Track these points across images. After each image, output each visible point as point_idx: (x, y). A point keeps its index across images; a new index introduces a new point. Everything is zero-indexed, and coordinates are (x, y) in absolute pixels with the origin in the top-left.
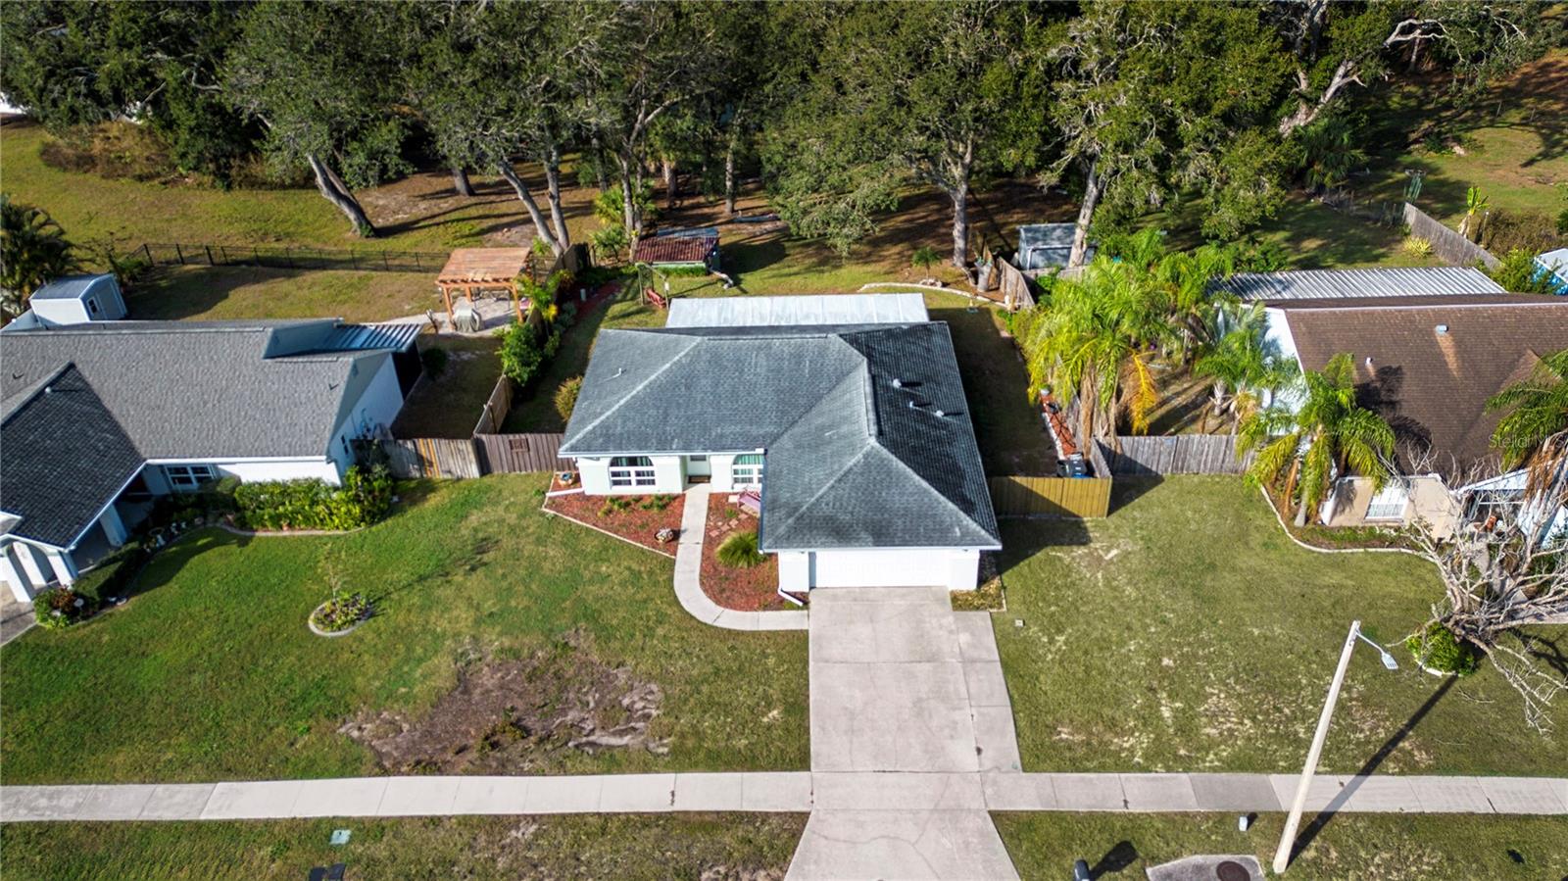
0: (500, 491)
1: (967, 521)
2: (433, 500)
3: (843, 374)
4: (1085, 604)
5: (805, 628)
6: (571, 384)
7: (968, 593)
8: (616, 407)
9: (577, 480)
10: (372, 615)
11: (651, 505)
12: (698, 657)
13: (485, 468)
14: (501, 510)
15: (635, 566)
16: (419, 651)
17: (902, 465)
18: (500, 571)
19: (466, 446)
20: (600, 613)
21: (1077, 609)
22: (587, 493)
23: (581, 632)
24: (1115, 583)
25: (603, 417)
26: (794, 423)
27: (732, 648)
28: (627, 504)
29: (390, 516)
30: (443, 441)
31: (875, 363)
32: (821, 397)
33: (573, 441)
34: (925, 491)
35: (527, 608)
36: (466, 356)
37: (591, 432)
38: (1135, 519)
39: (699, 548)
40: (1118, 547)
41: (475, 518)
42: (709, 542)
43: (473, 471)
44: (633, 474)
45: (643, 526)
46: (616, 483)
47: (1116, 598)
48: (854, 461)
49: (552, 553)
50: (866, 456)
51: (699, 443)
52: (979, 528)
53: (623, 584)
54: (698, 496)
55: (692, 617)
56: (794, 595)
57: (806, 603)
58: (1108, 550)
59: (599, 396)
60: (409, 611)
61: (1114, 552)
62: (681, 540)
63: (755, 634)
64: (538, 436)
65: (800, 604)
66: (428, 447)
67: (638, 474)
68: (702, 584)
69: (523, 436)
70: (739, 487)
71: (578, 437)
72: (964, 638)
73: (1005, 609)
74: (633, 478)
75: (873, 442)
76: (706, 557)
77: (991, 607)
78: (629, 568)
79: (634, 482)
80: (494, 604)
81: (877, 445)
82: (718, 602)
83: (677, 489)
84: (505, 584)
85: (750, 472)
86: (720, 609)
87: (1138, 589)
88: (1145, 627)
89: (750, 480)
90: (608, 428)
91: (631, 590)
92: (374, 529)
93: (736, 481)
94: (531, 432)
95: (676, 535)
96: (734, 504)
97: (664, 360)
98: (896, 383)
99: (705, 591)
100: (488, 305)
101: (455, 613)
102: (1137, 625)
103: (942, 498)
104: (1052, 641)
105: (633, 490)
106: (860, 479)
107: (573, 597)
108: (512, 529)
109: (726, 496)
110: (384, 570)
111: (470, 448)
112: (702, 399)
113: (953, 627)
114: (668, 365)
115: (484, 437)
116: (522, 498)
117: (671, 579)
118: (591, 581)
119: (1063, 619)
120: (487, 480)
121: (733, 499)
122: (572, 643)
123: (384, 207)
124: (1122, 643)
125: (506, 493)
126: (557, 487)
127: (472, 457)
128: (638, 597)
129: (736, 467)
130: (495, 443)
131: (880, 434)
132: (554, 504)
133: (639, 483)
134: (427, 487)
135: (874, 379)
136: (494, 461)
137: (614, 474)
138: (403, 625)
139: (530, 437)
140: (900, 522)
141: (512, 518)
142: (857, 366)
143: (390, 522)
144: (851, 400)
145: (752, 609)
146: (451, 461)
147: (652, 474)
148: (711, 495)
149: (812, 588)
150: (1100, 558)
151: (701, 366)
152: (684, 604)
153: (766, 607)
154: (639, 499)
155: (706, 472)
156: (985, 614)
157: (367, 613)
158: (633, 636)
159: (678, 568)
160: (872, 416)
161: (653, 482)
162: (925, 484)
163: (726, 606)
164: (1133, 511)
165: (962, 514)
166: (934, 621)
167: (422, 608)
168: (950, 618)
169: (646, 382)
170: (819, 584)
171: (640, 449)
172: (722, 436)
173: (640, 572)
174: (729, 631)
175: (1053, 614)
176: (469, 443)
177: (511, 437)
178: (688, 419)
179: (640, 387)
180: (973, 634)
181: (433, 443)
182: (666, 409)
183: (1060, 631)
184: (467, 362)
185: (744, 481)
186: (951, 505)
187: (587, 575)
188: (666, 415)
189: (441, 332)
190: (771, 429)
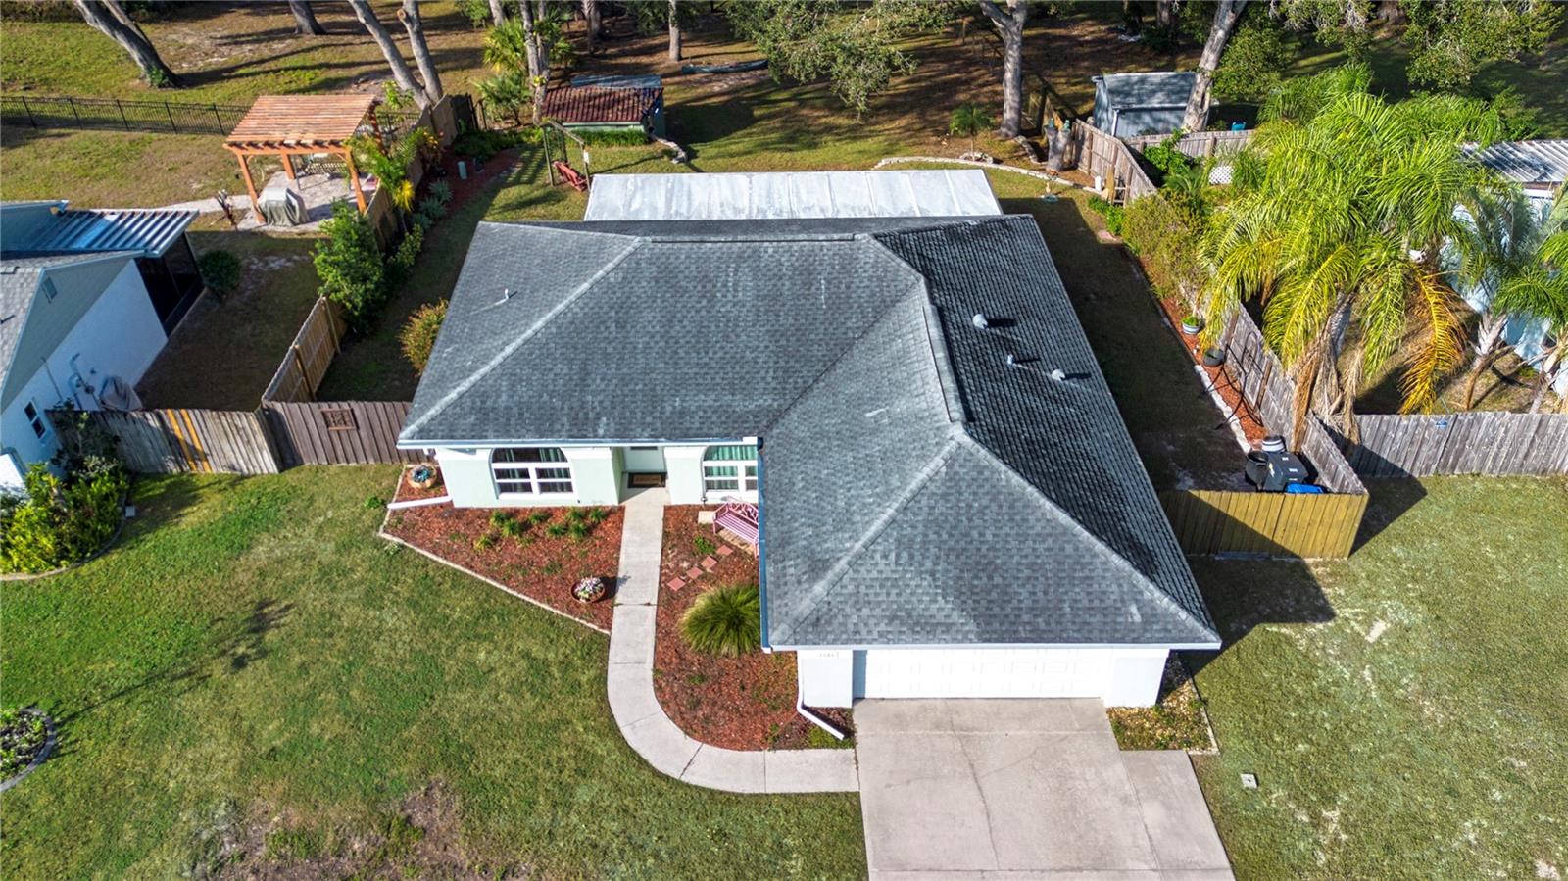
0: (311, 499)
1: (1151, 592)
2: (193, 517)
3: (884, 305)
4: (1358, 736)
5: (853, 788)
6: (428, 314)
7: (1142, 713)
8: (499, 358)
9: (439, 482)
10: (55, 752)
11: (567, 528)
12: (656, 855)
13: (286, 456)
14: (309, 532)
15: (536, 650)
16: (130, 833)
17: (1016, 479)
18: (298, 659)
19: (249, 422)
20: (473, 752)
21: (1345, 748)
22: (457, 504)
23: (437, 794)
24: (1399, 692)
25: (475, 377)
26: (806, 391)
27: (721, 835)
28: (525, 527)
29: (116, 546)
30: (207, 414)
31: (939, 285)
32: (849, 345)
33: (424, 419)
34: (1066, 530)
35: (339, 741)
36: (276, 264)
37: (454, 404)
38: (1397, 561)
39: (651, 611)
40: (1383, 616)
41: (263, 550)
42: (669, 602)
43: (267, 463)
44: (533, 474)
45: (551, 569)
46: (505, 488)
47: (1410, 724)
48: (927, 471)
49: (391, 622)
50: (950, 462)
51: (644, 425)
52: (1174, 607)
53: (514, 690)
54: (645, 512)
55: (643, 763)
56: (823, 714)
57: (849, 733)
58: (1368, 623)
59: (471, 338)
60: (124, 742)
61: (1380, 628)
62: (619, 597)
63: (759, 800)
64: (370, 405)
65: (840, 736)
66: (186, 424)
67: (541, 473)
68: (658, 689)
69: (345, 405)
70: (715, 497)
71: (432, 412)
72: (1153, 813)
73: (1215, 750)
74: (534, 480)
75: (958, 433)
76: (664, 632)
77: (1189, 744)
78: (526, 655)
79: (535, 487)
80: (280, 731)
81: (967, 440)
82: (689, 730)
83: (609, 498)
84: (302, 687)
85: (733, 471)
86: (692, 744)
87: (1444, 705)
88: (1483, 789)
89: (734, 485)
90: (484, 396)
91: (531, 702)
92: (85, 570)
93: (709, 486)
94: (359, 398)
95: (610, 586)
96: (706, 527)
97: (580, 276)
98: (978, 321)
99: (664, 704)
100: (319, 185)
101: (208, 748)
102: (1466, 787)
103: (1099, 546)
104: (1317, 822)
105: (536, 499)
106: (941, 508)
107: (425, 715)
108: (325, 573)
109: (692, 511)
110: (88, 656)
111: (256, 426)
112: (647, 344)
113: (1128, 788)
114: (585, 286)
115: (279, 406)
116: (345, 513)
117: (602, 679)
118: (458, 683)
119: (1326, 771)
120: (291, 476)
121: (706, 518)
122: (419, 819)
123: (193, 47)
124: (1450, 828)
125: (320, 502)
126: (408, 493)
127: (261, 439)
128: (542, 717)
129: (708, 463)
130: (301, 417)
131: (970, 418)
132: (403, 525)
133: (545, 488)
134: (184, 494)
135: (941, 313)
136: (302, 447)
137: (500, 474)
138: (109, 774)
139: (358, 407)
140: (1024, 593)
141: (326, 552)
142: (907, 290)
143: (114, 557)
144: (906, 351)
145: (750, 745)
146: (227, 447)
147: (566, 473)
148: (668, 509)
149: (857, 698)
150: (1358, 641)
151: (642, 289)
152: (626, 732)
153: (777, 742)
154: (546, 515)
155: (658, 468)
156: (1180, 756)
157: (44, 751)
158: (532, 803)
159: (615, 654)
160: (949, 383)
161: (569, 488)
162: (1063, 518)
163: (703, 739)
164: (1388, 544)
165: (1140, 579)
166: (1090, 774)
167: (147, 736)
168: (1116, 768)
169: (549, 315)
170: (871, 691)
171: (541, 434)
172: (682, 413)
173: (546, 663)
174: (712, 793)
175: (1304, 759)
176: (252, 417)
177: (325, 406)
178: (624, 381)
179: (539, 324)
180: (1169, 807)
181: (191, 416)
182: (585, 362)
183: (1328, 800)
184: (280, 273)
185: (722, 486)
186: (1116, 560)
187: (451, 667)
188: (585, 373)
189: (242, 226)
190: (767, 401)
